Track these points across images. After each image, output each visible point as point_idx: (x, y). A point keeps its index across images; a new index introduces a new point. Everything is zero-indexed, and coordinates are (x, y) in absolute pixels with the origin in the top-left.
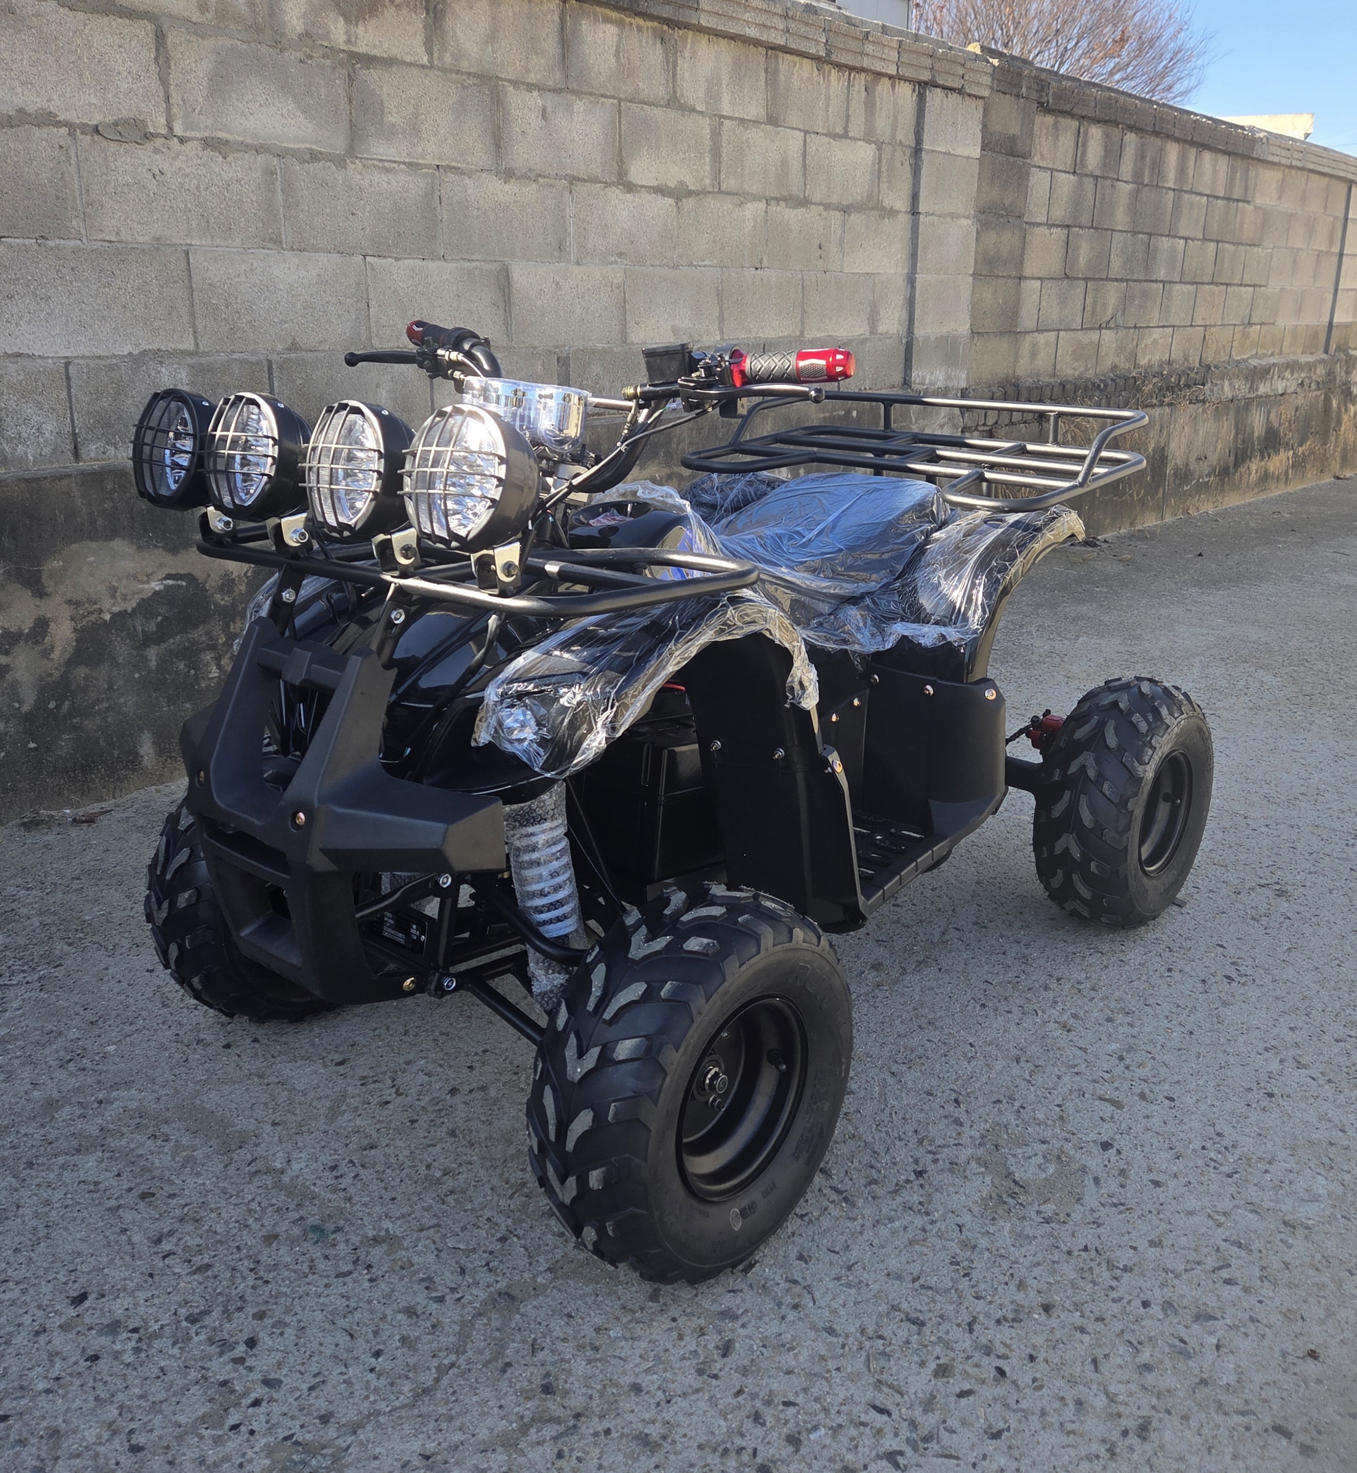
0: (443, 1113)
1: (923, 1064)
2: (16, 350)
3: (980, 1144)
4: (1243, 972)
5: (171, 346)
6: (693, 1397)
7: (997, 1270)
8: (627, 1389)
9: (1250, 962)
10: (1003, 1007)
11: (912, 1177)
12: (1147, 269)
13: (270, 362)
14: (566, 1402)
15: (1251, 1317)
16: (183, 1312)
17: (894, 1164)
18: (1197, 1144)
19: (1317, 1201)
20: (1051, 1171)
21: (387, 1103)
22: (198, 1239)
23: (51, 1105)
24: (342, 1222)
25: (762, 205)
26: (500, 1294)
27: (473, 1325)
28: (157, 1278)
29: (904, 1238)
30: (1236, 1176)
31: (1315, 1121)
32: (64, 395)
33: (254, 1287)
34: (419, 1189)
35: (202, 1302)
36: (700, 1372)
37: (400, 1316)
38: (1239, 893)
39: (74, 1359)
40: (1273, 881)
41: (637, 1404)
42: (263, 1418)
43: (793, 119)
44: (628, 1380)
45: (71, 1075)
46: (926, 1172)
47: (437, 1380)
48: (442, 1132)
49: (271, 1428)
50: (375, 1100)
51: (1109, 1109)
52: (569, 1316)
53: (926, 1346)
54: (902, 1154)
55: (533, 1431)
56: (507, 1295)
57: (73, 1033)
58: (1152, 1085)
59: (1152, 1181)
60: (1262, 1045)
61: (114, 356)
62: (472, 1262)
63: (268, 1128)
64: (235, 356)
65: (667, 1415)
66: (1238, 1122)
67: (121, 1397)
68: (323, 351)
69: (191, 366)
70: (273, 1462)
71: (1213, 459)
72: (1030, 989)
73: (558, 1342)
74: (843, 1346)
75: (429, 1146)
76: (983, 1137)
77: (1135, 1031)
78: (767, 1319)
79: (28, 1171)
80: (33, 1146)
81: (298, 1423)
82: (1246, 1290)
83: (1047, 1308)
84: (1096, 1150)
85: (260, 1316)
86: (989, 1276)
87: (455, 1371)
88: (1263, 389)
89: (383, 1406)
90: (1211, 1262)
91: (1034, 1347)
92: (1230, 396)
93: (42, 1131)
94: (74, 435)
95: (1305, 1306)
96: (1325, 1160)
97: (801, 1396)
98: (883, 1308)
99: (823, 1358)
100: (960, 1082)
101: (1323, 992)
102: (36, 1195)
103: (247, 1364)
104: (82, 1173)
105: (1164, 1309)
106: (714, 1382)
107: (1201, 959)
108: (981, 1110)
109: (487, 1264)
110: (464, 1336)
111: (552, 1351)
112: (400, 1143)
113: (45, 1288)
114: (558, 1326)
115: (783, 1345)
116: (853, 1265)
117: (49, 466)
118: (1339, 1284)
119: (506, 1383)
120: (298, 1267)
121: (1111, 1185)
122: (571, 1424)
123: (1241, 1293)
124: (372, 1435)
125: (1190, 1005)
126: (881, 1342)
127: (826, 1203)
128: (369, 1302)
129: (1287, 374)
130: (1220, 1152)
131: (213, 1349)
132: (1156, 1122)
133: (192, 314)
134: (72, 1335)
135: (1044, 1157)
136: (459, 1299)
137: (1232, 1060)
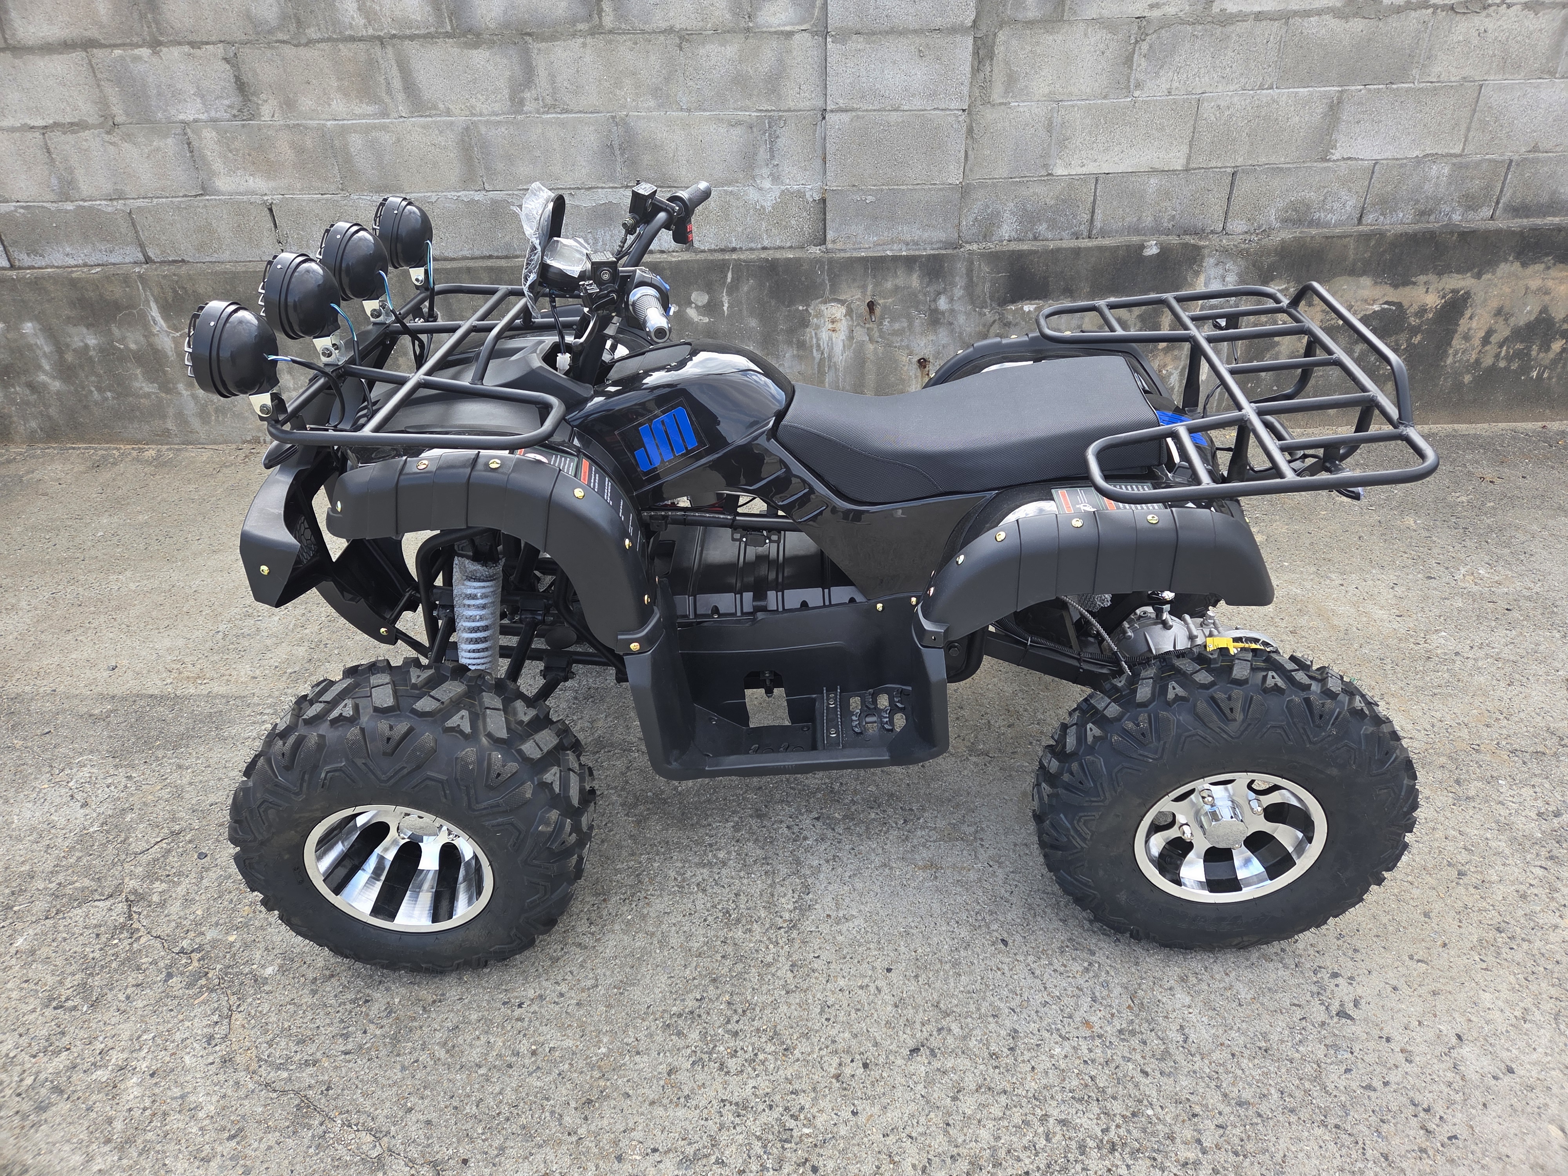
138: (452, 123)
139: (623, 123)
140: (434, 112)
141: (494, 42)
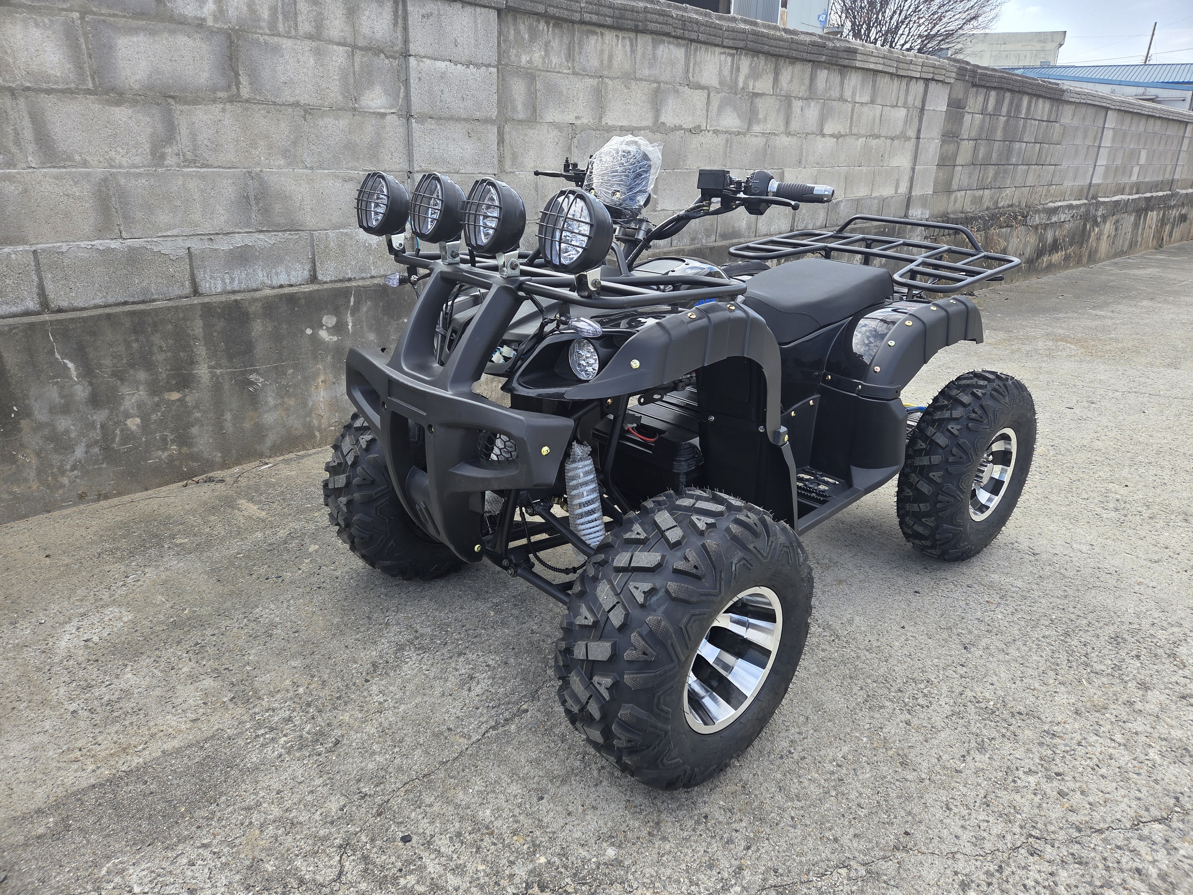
12: (1008, 159)
25: (864, 139)
43: (879, 101)
88: (1054, 219)
92: (1038, 223)
129: (1067, 211)
138: (88, 174)
139: (258, 177)
140: (69, 164)
141: (137, 102)
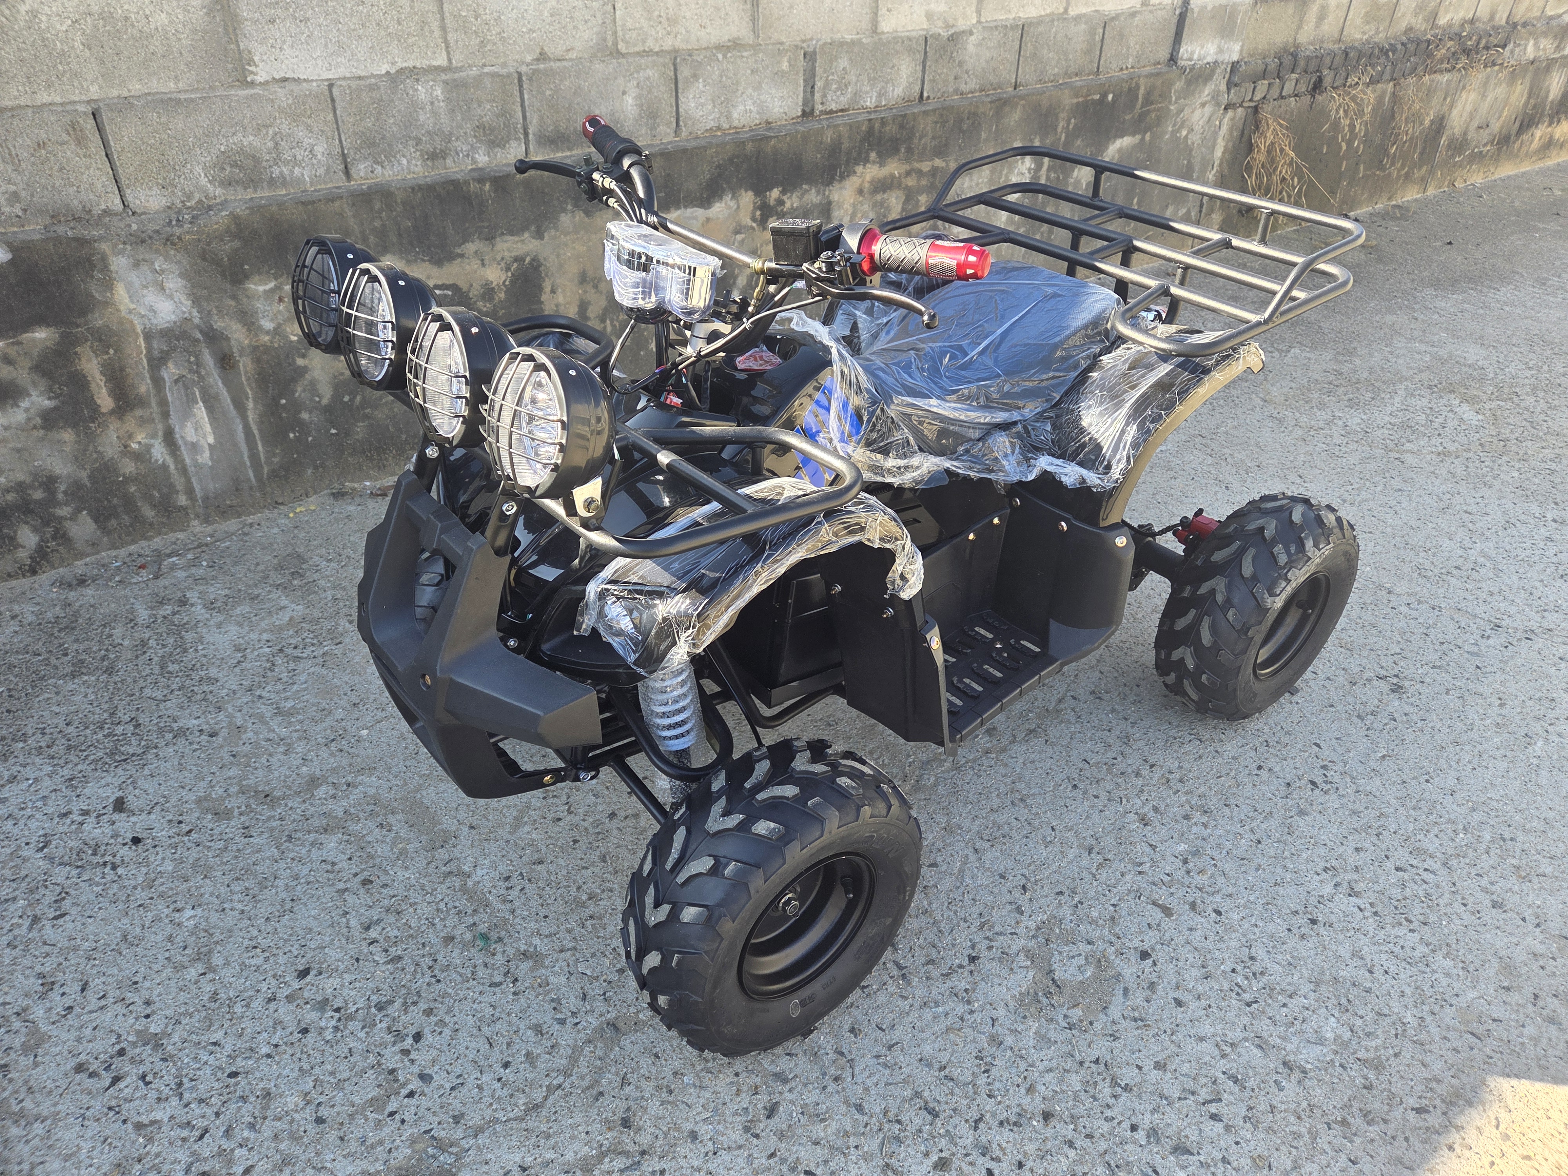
0: (600, 836)
1: (1005, 844)
2: (283, 75)
3: (1033, 937)
4: (1330, 779)
5: (425, 63)
6: (735, 1153)
7: (1014, 1070)
8: (686, 1134)
9: (1339, 767)
10: (1093, 791)
11: (966, 962)
13: (520, 75)
14: (637, 1138)
15: (1224, 1157)
16: (374, 998)
17: (953, 945)
18: (1227, 967)
19: (1322, 1045)
20: (1089, 974)
21: (559, 819)
22: (396, 931)
23: (313, 782)
24: (504, 933)
26: (608, 1024)
27: (582, 1050)
28: (361, 962)
29: (943, 1024)
30: (1254, 1005)
31: (1348, 955)
32: (330, 117)
33: (428, 984)
34: (568, 909)
35: (390, 992)
36: (747, 1129)
37: (529, 1032)
38: (1354, 684)
39: (290, 1030)
40: (1393, 673)
41: (691, 1150)
42: (413, 1110)
44: (688, 1126)
45: (332, 754)
46: (979, 958)
47: (546, 1098)
48: (595, 856)
49: (418, 1119)
50: (550, 816)
51: (1158, 914)
52: (657, 1056)
53: (934, 1137)
54: (962, 938)
55: (607, 1160)
56: (613, 1025)
57: (339, 713)
58: (1205, 895)
59: (1175, 999)
60: (1323, 864)
61: (373, 76)
62: (593, 990)
63: (466, 829)
64: (486, 70)
65: (711, 1166)
66: (1274, 947)
67: (317, 1070)
68: (571, 60)
69: (446, 83)
70: (413, 1151)
71: (1496, 126)
72: (1122, 773)
73: (643, 1080)
74: (867, 1125)
75: (584, 868)
76: (1038, 928)
77: (1206, 833)
78: (811, 1086)
79: (287, 844)
80: (294, 820)
81: (437, 1119)
82: (1228, 1128)
83: (1047, 1116)
84: (1134, 957)
85: (429, 1012)
86: (1006, 1075)
87: (559, 1092)
89: (500, 1115)
90: (1204, 1094)
91: (1025, 1154)
92: (1532, 57)
93: (303, 807)
94: (344, 156)
95: (1276, 1154)
96: (1344, 1001)
97: (821, 1167)
98: (908, 1093)
99: (847, 1134)
100: (1032, 867)
101: (1401, 810)
102: (289, 868)
103: (411, 1057)
104: (325, 851)
105: (1148, 1136)
106: (755, 1141)
107: (1293, 758)
108: (1043, 900)
109: (604, 994)
110: (573, 1060)
111: (637, 1088)
112: (561, 862)
113: (282, 959)
114: (646, 1062)
115: (818, 1115)
116: (893, 1046)
117: (323, 186)
118: (1314, 1136)
119: (596, 1110)
120: (463, 971)
121: (1138, 999)
122: (636, 1159)
123: (1222, 1131)
124: (487, 1141)
125: (1267, 810)
126: (899, 1126)
127: (886, 978)
128: (509, 1014)
130: (1247, 978)
131: (389, 1038)
132: (1197, 935)
133: (443, 28)
134: (292, 1007)
135: (1086, 959)
136: (577, 1024)
137: (1288, 876)
